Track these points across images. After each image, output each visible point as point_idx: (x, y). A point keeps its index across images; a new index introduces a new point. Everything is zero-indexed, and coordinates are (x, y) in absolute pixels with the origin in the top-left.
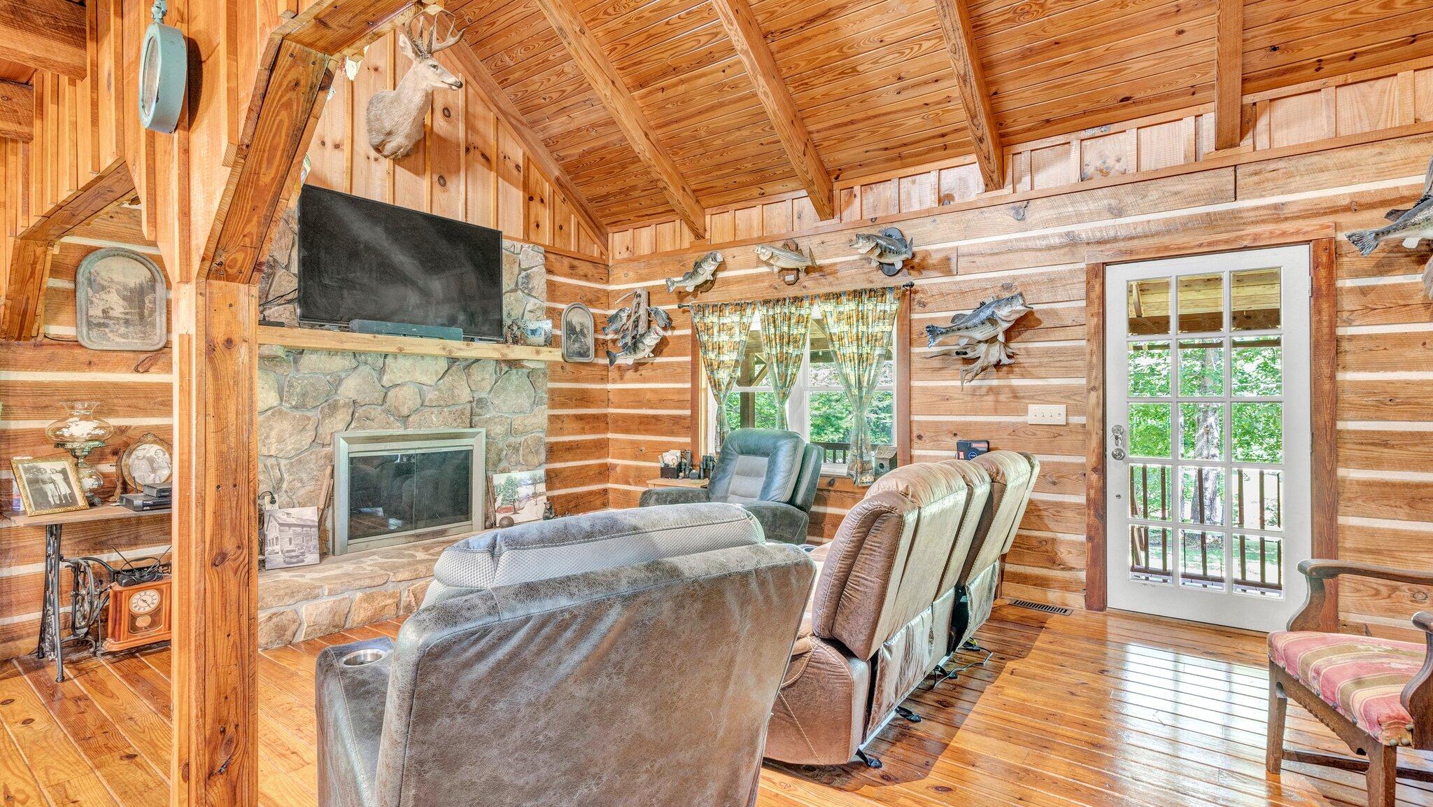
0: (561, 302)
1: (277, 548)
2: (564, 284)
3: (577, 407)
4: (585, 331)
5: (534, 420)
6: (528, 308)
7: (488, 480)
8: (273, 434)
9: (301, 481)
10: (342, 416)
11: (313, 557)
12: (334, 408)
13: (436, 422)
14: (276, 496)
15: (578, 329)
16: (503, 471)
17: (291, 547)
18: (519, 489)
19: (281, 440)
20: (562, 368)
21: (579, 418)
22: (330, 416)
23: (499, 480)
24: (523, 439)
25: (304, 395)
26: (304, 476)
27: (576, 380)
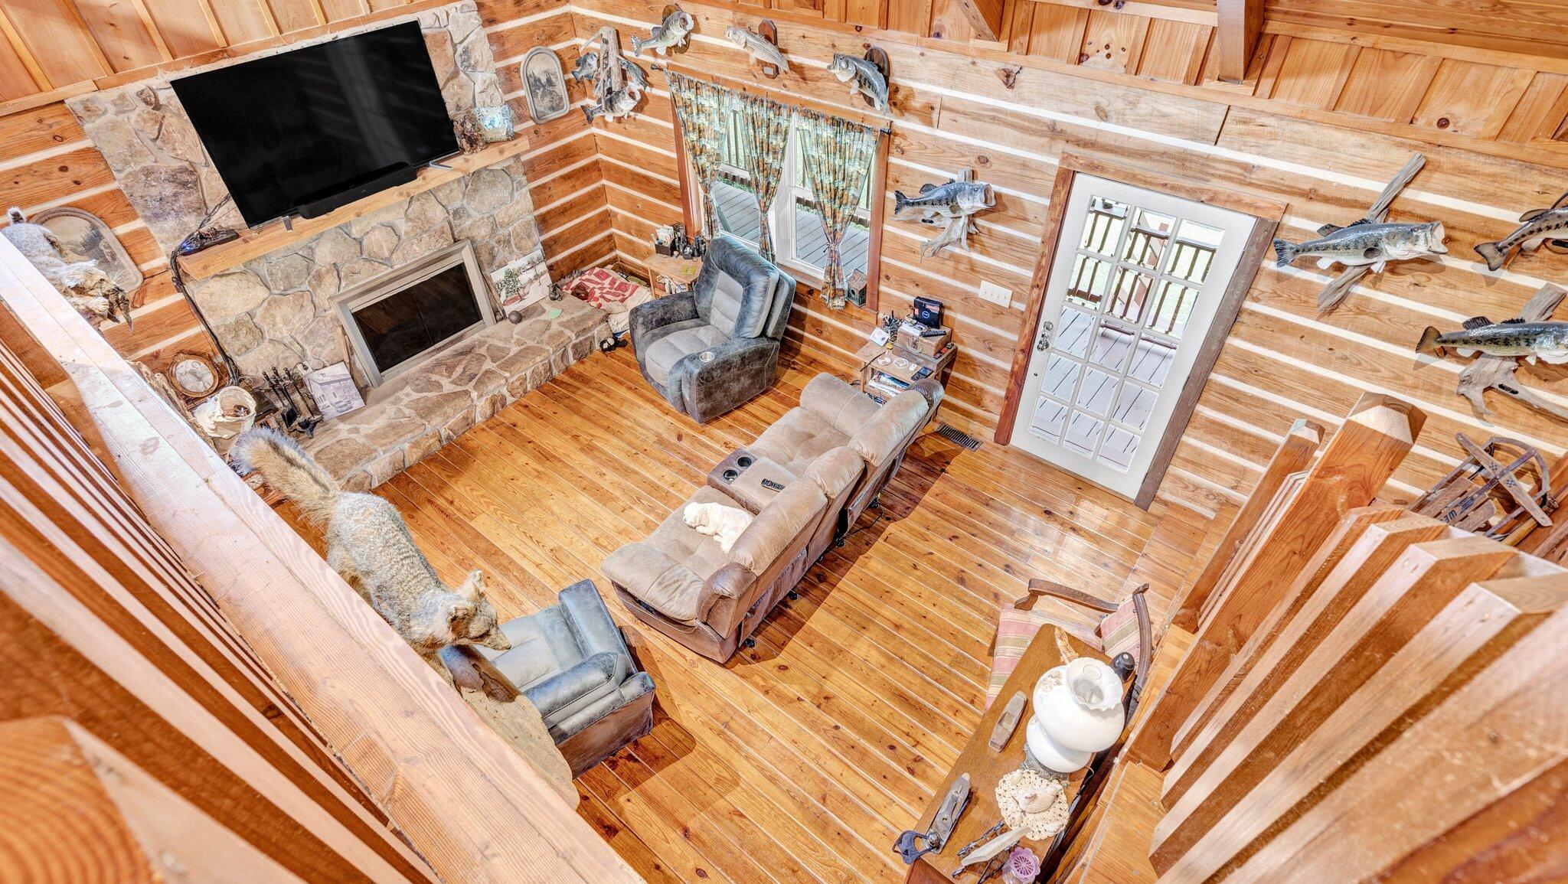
0: (515, 55)
1: (327, 403)
2: (513, 30)
3: (562, 167)
4: (553, 80)
5: (518, 207)
6: (478, 90)
7: (485, 279)
8: (278, 319)
9: (320, 345)
10: (330, 281)
11: (358, 403)
12: (319, 277)
13: (421, 250)
14: (305, 363)
15: (544, 80)
16: (500, 266)
17: (338, 400)
18: (520, 278)
19: (287, 323)
20: (536, 132)
21: (566, 178)
22: (319, 286)
23: (498, 276)
24: (511, 229)
25: (287, 277)
26: (321, 341)
27: (555, 139)
